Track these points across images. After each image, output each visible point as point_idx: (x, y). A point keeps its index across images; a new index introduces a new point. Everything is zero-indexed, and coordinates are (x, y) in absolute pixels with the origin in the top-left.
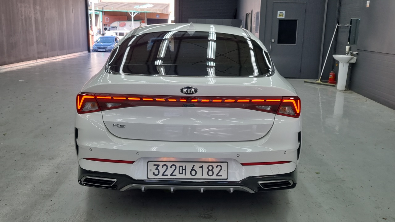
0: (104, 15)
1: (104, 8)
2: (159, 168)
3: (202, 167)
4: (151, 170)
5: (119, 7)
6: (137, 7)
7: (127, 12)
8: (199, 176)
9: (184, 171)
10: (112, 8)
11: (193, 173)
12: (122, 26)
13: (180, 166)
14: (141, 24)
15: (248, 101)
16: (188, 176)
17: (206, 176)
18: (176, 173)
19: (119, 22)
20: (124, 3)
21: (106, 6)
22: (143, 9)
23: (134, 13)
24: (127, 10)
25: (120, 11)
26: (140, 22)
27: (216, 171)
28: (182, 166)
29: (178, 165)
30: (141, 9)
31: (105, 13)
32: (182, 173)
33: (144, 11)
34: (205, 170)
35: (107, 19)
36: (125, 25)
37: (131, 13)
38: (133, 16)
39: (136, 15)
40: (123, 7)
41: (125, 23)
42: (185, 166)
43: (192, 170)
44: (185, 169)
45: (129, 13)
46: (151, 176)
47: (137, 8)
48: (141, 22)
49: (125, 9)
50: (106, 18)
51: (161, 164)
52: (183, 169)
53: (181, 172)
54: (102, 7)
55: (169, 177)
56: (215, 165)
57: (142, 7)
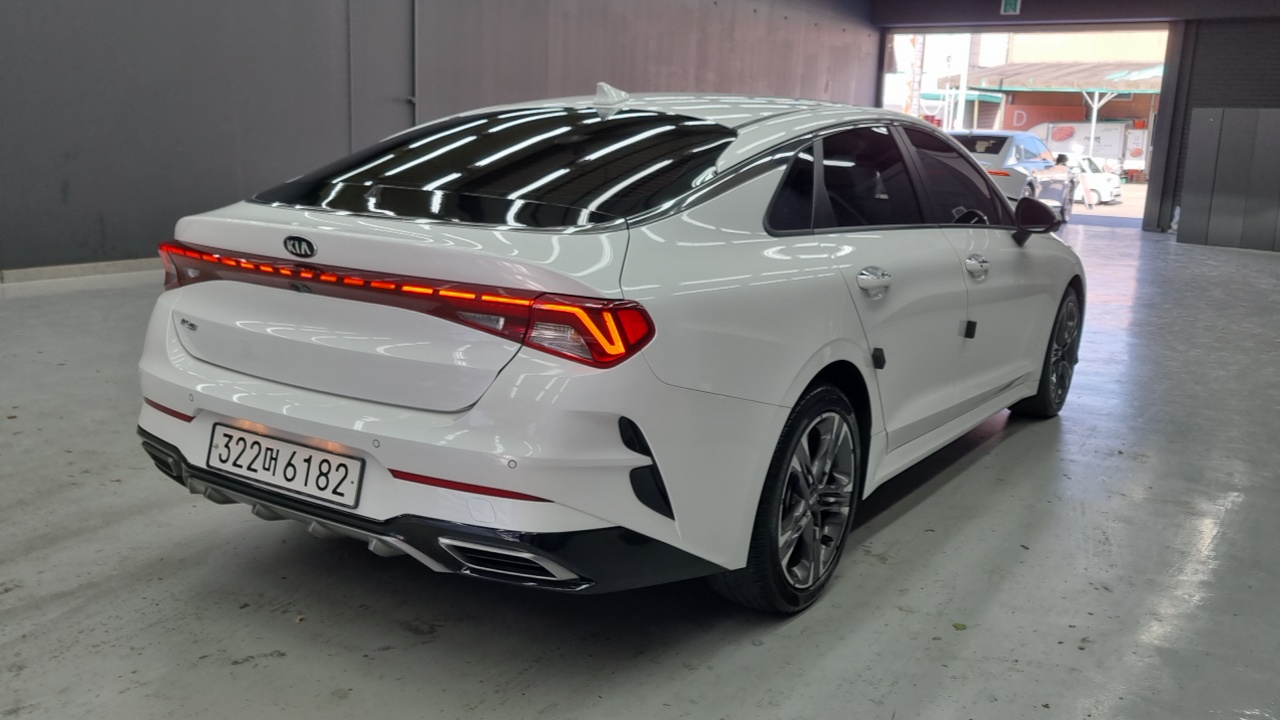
0: (1012, 103)
1: (1004, 81)
2: (232, 444)
3: (308, 461)
4: (217, 447)
5: (1057, 78)
6: (1116, 76)
7: (1079, 95)
8: (297, 485)
9: (273, 462)
10: (1031, 80)
11: (290, 472)
12: (1061, 139)
13: (268, 449)
14: (1129, 131)
15: (430, 291)
16: (279, 480)
17: (312, 489)
18: (257, 465)
19: (1051, 125)
20: (1082, 64)
21: (1016, 74)
22: (1136, 83)
23: (1102, 96)
24: (1079, 86)
25: (1055, 88)
26: (1124, 125)
27: (335, 477)
28: (272, 450)
29: (265, 443)
30: (1129, 84)
31: (1015, 97)
32: (268, 469)
33: (1138, 87)
34: (314, 472)
35: (1020, 117)
36: (1070, 134)
37: (1091, 95)
38: (1096, 106)
39: (1109, 102)
40: (1070, 78)
41: (1071, 128)
42: (278, 451)
43: (289, 464)
44: (276, 459)
45: (1086, 95)
46: (215, 463)
47: (1115, 80)
48: (1127, 127)
49: (1072, 85)
50: (1016, 112)
51: (237, 435)
52: (272, 458)
53: (267, 466)
54: (998, 78)
55: (244, 472)
56: (335, 461)
57: (1135, 76)
